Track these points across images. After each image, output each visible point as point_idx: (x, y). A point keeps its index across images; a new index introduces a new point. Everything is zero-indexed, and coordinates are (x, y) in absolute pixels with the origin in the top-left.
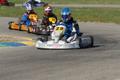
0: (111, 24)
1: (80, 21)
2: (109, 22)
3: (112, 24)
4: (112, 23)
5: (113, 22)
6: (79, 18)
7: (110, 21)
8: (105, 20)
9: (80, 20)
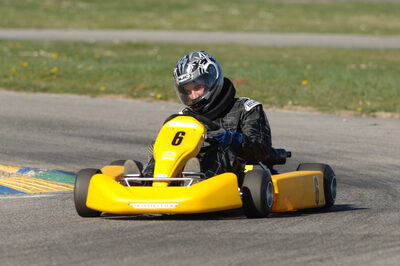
0: (298, 112)
1: (161, 99)
2: (286, 104)
3: (300, 110)
4: (299, 107)
5: (303, 106)
6: (153, 88)
7: (291, 99)
8: (265, 94)
9: (159, 96)
